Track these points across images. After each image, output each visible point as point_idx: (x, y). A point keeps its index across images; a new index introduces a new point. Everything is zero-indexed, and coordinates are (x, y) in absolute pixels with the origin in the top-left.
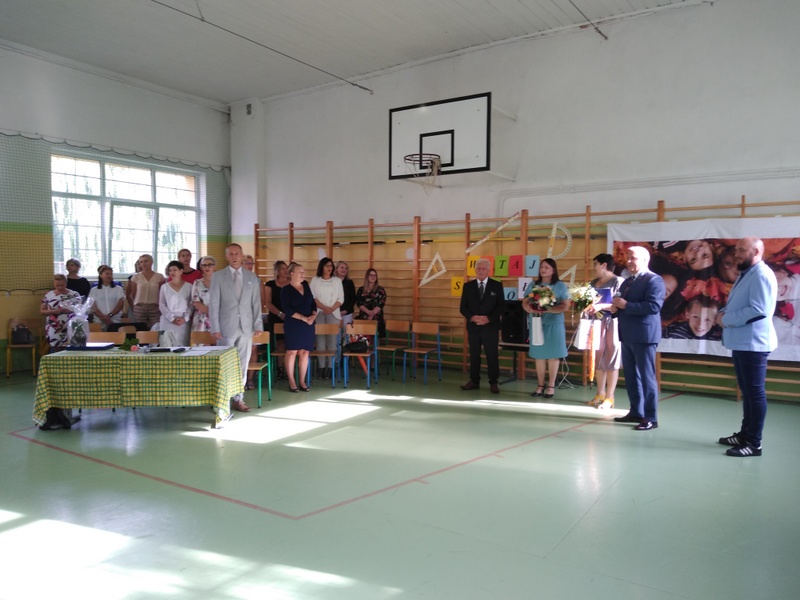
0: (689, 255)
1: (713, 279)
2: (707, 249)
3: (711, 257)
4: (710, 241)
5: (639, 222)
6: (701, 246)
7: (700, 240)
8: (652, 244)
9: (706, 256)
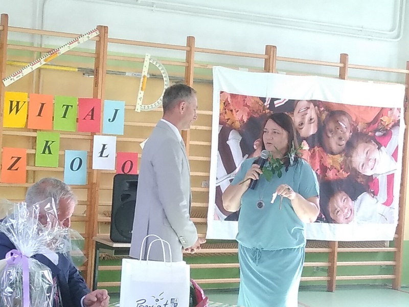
0: (297, 118)
1: (316, 149)
2: (312, 113)
4: (316, 103)
5: (247, 69)
6: (308, 108)
7: (307, 101)
8: (263, 100)
9: (312, 121)
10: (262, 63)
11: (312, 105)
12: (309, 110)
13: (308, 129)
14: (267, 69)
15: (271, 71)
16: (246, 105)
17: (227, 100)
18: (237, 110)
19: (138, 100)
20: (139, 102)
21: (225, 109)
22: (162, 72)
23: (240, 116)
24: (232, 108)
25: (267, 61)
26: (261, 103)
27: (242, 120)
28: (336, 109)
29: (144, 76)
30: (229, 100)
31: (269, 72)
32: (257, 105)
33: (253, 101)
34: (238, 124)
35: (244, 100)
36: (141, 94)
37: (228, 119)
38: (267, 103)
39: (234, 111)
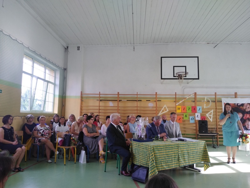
0: (244, 108)
2: (248, 106)
5: (230, 98)
8: (235, 104)
9: (249, 108)
10: (234, 96)
11: (248, 104)
13: (248, 110)
22: (209, 100)
26: (234, 105)
29: (205, 101)
31: (236, 98)
36: (205, 105)
38: (236, 105)
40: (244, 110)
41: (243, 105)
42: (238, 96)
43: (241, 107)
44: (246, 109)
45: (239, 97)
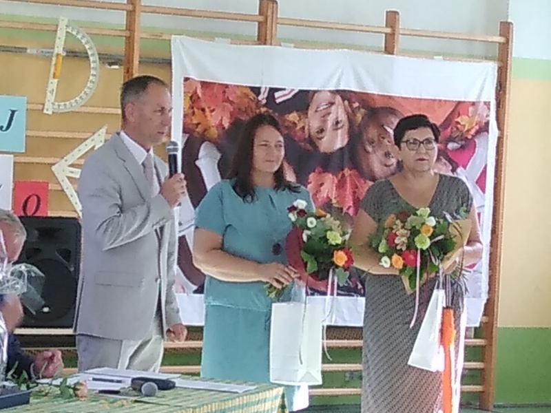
0: (313, 123)
1: (347, 172)
2: (339, 112)
3: (346, 127)
5: (229, 40)
6: (332, 104)
7: (330, 91)
8: (256, 91)
9: (339, 125)
10: (253, 29)
11: (338, 99)
12: (333, 108)
13: (333, 140)
14: (262, 39)
15: (269, 41)
16: (228, 100)
17: (195, 92)
18: (212, 108)
19: (49, 94)
20: (50, 98)
21: (193, 108)
22: (87, 47)
23: (218, 119)
24: (203, 105)
25: (262, 25)
26: (252, 95)
27: (221, 124)
28: (379, 104)
29: (58, 55)
30: (199, 92)
31: (265, 44)
32: (246, 100)
33: (239, 93)
34: (214, 132)
35: (224, 92)
36: (53, 84)
37: (198, 124)
38: (262, 97)
39: (207, 110)
40: (311, 141)
41: (303, 100)
42: (281, 31)
43: (293, 117)
44: (322, 131)
45: (288, 41)
